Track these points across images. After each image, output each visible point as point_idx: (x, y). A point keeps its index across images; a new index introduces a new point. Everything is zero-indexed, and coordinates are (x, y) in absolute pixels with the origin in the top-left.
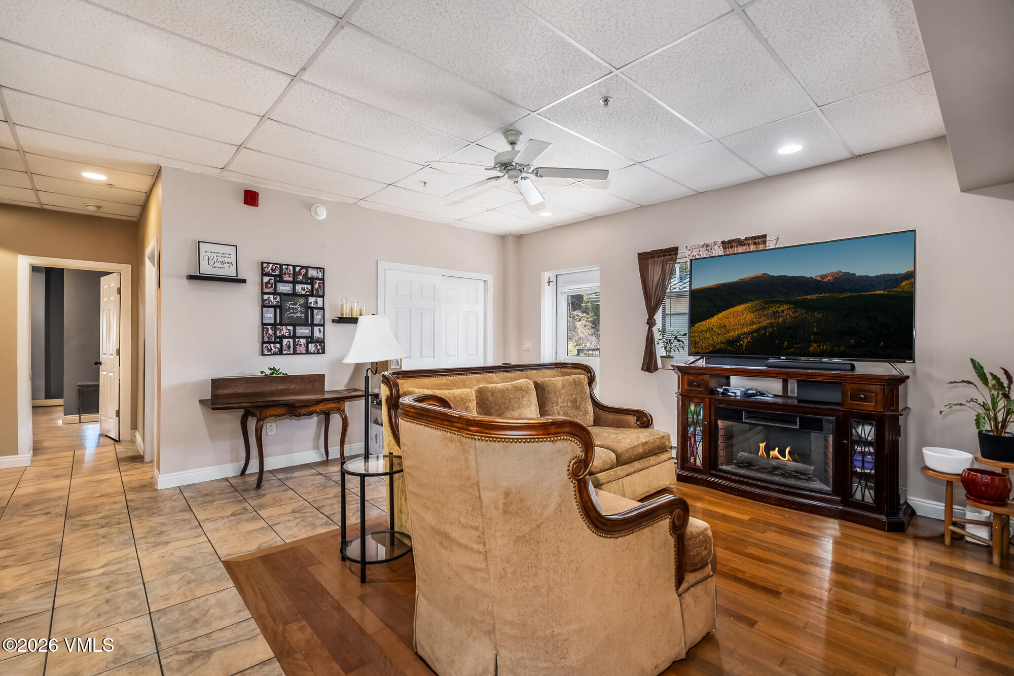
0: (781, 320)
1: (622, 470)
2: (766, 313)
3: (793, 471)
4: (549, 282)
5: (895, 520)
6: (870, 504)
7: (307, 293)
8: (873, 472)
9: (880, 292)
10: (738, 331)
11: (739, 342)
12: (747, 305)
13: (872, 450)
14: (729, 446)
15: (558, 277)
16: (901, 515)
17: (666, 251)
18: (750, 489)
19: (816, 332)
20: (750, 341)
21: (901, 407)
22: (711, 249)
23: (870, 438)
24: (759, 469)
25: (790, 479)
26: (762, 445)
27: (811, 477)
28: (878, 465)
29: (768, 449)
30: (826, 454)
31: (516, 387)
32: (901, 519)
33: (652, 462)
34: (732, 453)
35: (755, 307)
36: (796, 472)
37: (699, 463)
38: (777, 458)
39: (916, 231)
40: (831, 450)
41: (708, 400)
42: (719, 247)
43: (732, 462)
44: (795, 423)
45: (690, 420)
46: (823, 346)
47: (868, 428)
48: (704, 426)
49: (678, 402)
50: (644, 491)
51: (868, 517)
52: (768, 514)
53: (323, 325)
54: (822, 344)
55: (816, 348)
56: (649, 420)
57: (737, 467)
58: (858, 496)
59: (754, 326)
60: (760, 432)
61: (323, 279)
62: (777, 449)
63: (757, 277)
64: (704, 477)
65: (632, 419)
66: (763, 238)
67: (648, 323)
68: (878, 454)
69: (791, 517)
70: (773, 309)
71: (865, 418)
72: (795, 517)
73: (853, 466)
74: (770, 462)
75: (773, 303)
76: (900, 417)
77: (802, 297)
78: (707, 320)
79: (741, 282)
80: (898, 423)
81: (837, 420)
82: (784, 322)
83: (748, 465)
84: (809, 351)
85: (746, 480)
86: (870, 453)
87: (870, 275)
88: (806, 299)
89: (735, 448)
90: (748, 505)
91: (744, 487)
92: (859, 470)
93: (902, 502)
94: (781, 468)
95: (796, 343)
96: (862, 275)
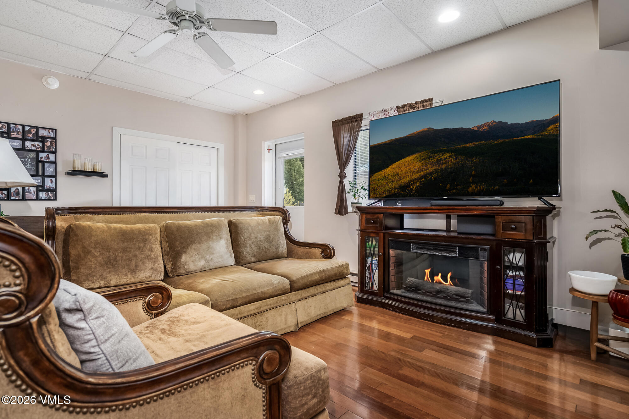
0: (444, 166)
1: (296, 295)
2: (431, 161)
3: (453, 295)
4: (269, 150)
5: (543, 336)
6: (521, 322)
7: (38, 149)
8: (523, 293)
9: (529, 137)
10: (409, 177)
11: (410, 187)
12: (416, 155)
13: (522, 274)
14: (399, 273)
15: (277, 146)
16: (549, 332)
17: (353, 118)
18: (416, 309)
19: (474, 175)
20: (419, 186)
21: (548, 237)
22: (388, 114)
23: (520, 264)
24: (425, 292)
25: (451, 302)
26: (428, 271)
27: (469, 300)
28: (528, 287)
29: (432, 275)
30: (481, 279)
31: (207, 224)
32: (549, 335)
33: (328, 288)
34: (401, 278)
35: (423, 157)
36: (457, 295)
37: (375, 288)
38: (441, 283)
39: (561, 80)
40: (486, 275)
41: (382, 234)
42: (395, 111)
43: (402, 287)
44: (455, 252)
45: (368, 252)
46: (480, 186)
47: (518, 255)
48: (379, 256)
49: (358, 237)
50: (319, 313)
51: (520, 334)
52: (429, 331)
53: (55, 177)
54: (479, 185)
55: (475, 188)
56: (331, 252)
57: (406, 291)
58: (510, 315)
59: (422, 173)
60: (425, 260)
61: (55, 138)
62: (440, 275)
63: (423, 132)
64: (379, 299)
65: (318, 251)
66: (430, 101)
67: (339, 176)
68: (528, 278)
69: (450, 334)
70: (437, 157)
71: (516, 246)
72: (453, 335)
73: (505, 289)
74: (434, 286)
75: (438, 152)
76: (547, 243)
77: (462, 146)
78: (384, 170)
79: (410, 136)
80: (546, 250)
81: (491, 248)
82: (446, 168)
83: (415, 289)
84: (468, 192)
85: (413, 301)
86: (521, 277)
87: (520, 123)
88: (465, 147)
89: (404, 275)
90: (413, 323)
91: (411, 308)
92: (510, 292)
93: (549, 319)
94: (444, 292)
95: (457, 185)
96: (513, 123)
